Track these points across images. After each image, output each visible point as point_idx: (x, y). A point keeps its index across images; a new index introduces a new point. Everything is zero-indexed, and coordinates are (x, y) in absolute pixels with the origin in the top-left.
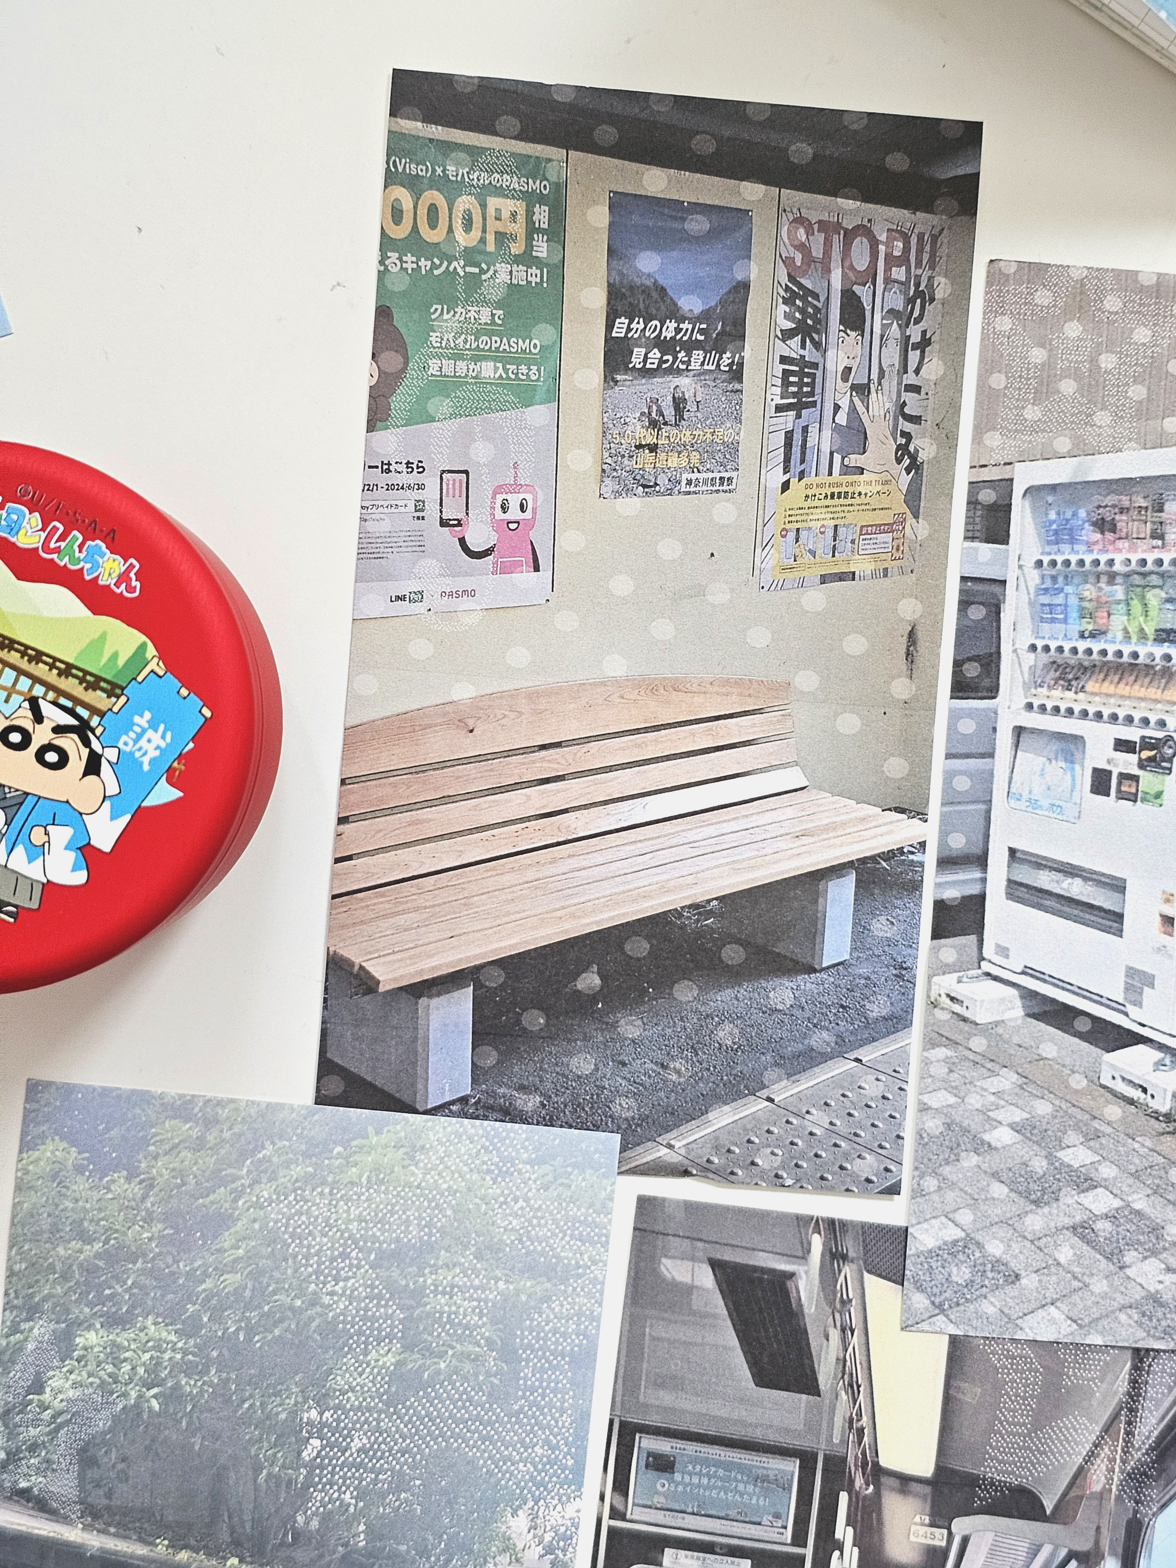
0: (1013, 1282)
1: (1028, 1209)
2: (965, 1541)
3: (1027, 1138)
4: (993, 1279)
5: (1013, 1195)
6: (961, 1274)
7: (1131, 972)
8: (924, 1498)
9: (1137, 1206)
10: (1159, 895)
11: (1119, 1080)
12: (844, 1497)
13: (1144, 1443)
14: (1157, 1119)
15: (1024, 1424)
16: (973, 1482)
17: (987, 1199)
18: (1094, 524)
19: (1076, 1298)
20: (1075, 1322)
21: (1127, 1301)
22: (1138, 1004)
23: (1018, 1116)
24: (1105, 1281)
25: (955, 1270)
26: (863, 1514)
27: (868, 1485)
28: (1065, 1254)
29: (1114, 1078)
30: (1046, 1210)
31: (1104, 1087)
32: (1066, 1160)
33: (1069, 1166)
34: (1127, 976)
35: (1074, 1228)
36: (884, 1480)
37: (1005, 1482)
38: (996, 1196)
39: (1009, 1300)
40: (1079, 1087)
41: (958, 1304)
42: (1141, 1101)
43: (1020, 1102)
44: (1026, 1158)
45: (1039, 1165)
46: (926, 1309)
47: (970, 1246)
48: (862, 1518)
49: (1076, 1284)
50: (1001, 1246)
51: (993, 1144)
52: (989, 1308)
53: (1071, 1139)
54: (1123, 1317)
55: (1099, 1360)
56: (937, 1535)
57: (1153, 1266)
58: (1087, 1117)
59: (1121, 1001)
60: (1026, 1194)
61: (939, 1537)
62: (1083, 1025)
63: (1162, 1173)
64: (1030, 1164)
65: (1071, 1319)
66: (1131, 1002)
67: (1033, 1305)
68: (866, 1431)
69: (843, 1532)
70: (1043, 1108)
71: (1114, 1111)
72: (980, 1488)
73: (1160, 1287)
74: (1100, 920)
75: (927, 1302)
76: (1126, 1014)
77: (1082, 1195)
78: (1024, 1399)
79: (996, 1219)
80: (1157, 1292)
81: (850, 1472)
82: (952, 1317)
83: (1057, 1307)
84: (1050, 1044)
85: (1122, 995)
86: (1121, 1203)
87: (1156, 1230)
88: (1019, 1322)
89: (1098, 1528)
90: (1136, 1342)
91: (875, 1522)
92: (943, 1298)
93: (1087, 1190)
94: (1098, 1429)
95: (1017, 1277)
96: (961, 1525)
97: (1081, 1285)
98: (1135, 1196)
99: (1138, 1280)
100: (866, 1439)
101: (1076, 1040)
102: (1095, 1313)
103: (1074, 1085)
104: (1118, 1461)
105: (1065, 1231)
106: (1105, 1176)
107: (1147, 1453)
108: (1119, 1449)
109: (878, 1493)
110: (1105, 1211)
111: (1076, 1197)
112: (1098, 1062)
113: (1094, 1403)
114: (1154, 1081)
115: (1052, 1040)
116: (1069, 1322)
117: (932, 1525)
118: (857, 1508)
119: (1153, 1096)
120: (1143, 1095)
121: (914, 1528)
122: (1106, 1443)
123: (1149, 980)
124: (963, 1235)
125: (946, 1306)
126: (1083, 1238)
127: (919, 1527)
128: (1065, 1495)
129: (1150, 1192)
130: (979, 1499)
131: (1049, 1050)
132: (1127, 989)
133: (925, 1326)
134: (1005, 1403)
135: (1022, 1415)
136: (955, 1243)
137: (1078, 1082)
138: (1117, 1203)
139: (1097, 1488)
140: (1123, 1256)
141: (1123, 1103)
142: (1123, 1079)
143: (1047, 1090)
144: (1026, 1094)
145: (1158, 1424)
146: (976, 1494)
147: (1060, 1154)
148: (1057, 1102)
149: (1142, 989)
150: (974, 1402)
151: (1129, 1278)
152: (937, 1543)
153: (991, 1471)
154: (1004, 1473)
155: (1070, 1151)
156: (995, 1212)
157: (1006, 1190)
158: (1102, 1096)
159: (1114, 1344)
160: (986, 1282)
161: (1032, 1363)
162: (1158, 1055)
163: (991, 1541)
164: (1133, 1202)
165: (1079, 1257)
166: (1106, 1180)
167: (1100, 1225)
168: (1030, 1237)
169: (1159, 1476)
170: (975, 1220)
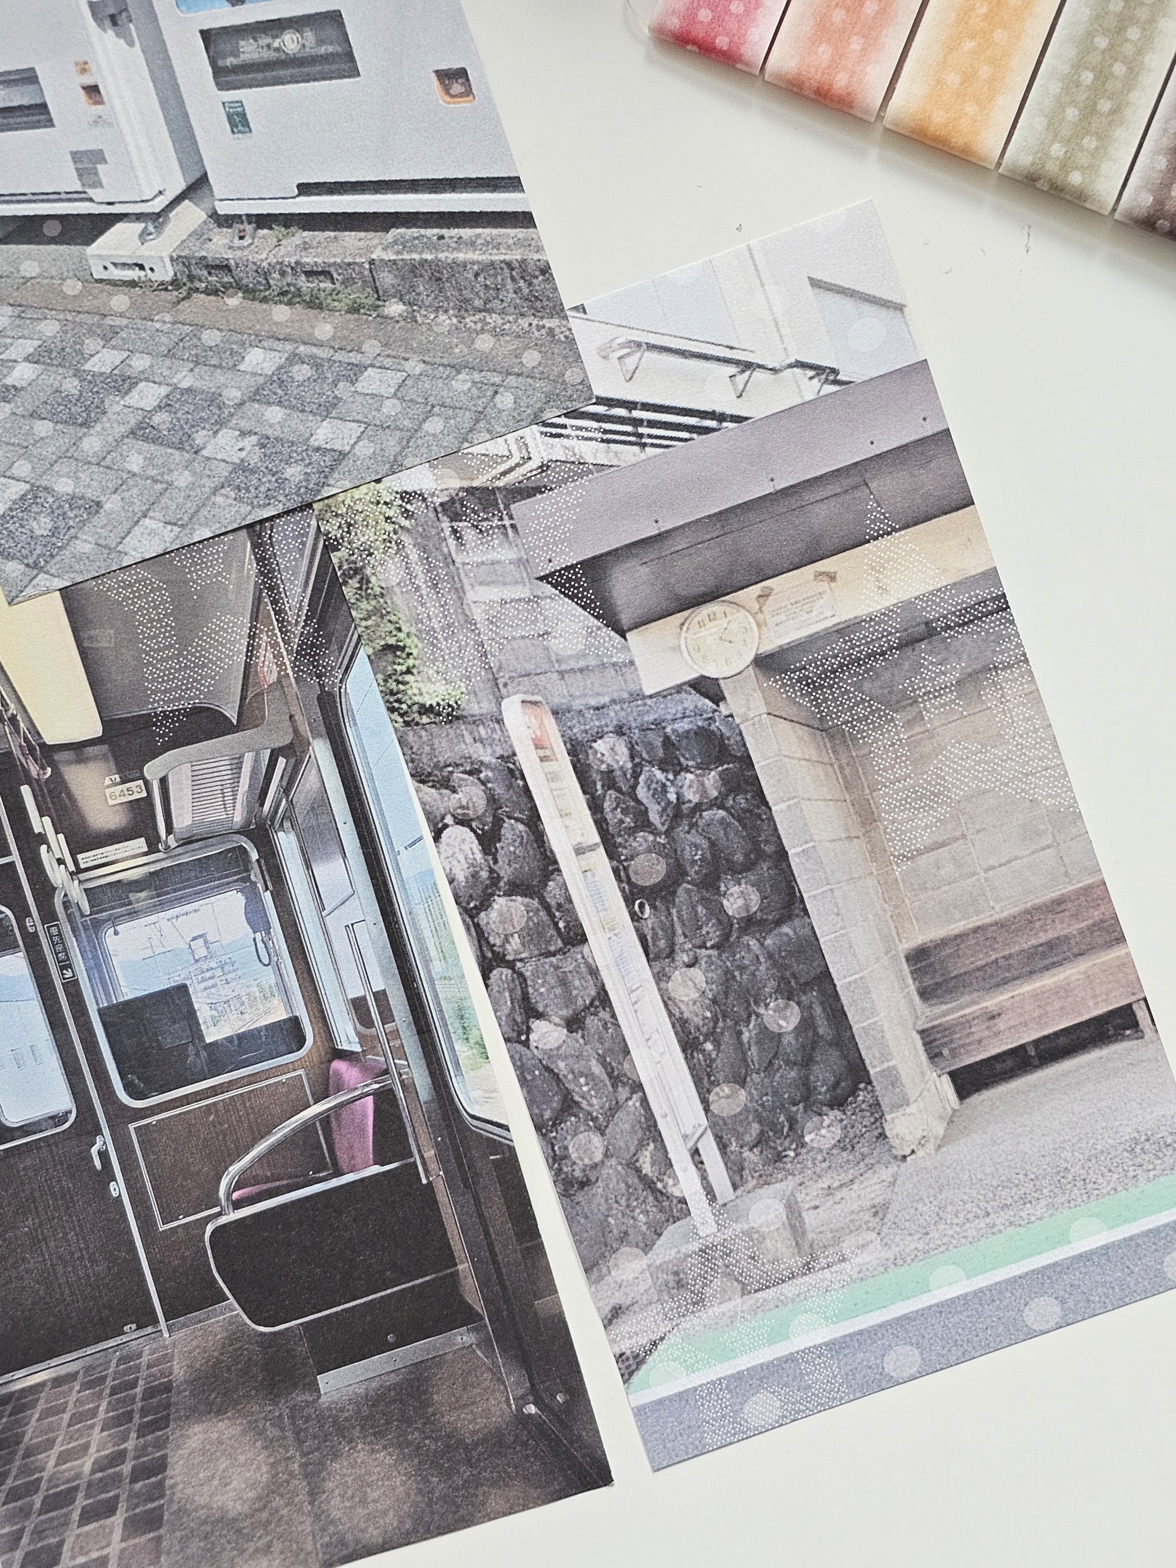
0: (97, 512)
1: (80, 434)
2: (163, 781)
3: (48, 364)
4: (76, 516)
5: (60, 427)
6: (42, 525)
7: (77, 156)
8: (104, 757)
9: (185, 384)
10: (73, 69)
11: (111, 268)
12: (26, 790)
13: (299, 616)
14: (166, 289)
15: (171, 646)
16: (146, 722)
17: (36, 442)
19: (164, 500)
20: (175, 524)
21: (217, 481)
22: (98, 184)
23: (29, 346)
24: (186, 472)
25: (35, 524)
26: (52, 798)
27: (43, 768)
28: (135, 463)
29: (105, 268)
30: (98, 427)
31: (101, 281)
32: (96, 369)
33: (102, 374)
34: (75, 162)
35: (133, 432)
36: (57, 757)
37: (179, 710)
38: (43, 435)
39: (99, 530)
40: (76, 292)
41: (52, 556)
42: (143, 279)
43: (26, 332)
44: (56, 384)
45: (72, 386)
46: (24, 574)
47: (41, 494)
48: (53, 803)
49: (159, 487)
50: (70, 481)
51: (19, 386)
52: (84, 546)
53: (92, 348)
54: (219, 499)
55: (218, 552)
56: (135, 790)
57: (227, 436)
58: (97, 318)
59: (80, 189)
60: (71, 421)
61: (137, 790)
62: (52, 229)
63: (195, 340)
64: (62, 389)
65: (170, 523)
66: (90, 186)
67: (127, 526)
68: (19, 718)
69: (40, 824)
70: (50, 328)
71: (120, 301)
72: (156, 726)
73: (243, 454)
74: (25, 119)
75: (22, 567)
76: (91, 200)
77: (127, 398)
78: (160, 621)
79: (54, 457)
80: (242, 460)
81: (22, 764)
82: (53, 571)
83: (151, 518)
84: (28, 262)
85: (78, 182)
86: (169, 389)
87: (214, 399)
88: (120, 548)
89: (291, 717)
90: (244, 519)
91: (67, 801)
92: (35, 556)
93: (130, 390)
94: (247, 620)
95: (98, 504)
96: (153, 769)
97: (164, 486)
98: (179, 376)
99: (219, 457)
100: (22, 725)
101: (53, 247)
102: (190, 506)
103: (70, 292)
104: (282, 644)
105: (126, 440)
106: (141, 369)
107: (306, 625)
108: (277, 631)
109: (56, 772)
110: (156, 404)
111: (122, 402)
112: (83, 258)
113: (231, 596)
114: (147, 254)
115: (29, 257)
116: (169, 527)
117: (123, 782)
118: (43, 795)
119: (152, 269)
120: (142, 273)
121: (108, 791)
122: (261, 631)
123: (99, 156)
124: (28, 486)
125: (42, 563)
126: (146, 439)
127: (113, 789)
128: (243, 698)
129: (192, 365)
130: (161, 736)
131: (30, 269)
132: (80, 176)
133: (29, 591)
134: (143, 632)
135: (165, 638)
136: (23, 498)
137: (72, 287)
138: (164, 390)
139: (273, 678)
140: (194, 440)
141: (126, 290)
142: (115, 265)
143: (45, 309)
144: (28, 322)
145: (304, 592)
146: (154, 734)
147: (87, 367)
148: (61, 317)
149: (96, 168)
150: (112, 645)
151: (208, 459)
152: (137, 796)
153: (159, 705)
154: (170, 701)
155: (95, 359)
156: (50, 450)
157: (51, 425)
158: (103, 291)
159: (223, 530)
160: (71, 523)
161: (152, 583)
162: (139, 226)
163: (190, 774)
164: (179, 382)
165: (150, 460)
166: (143, 372)
167: (157, 419)
168: (93, 460)
169: (329, 641)
170: (33, 468)
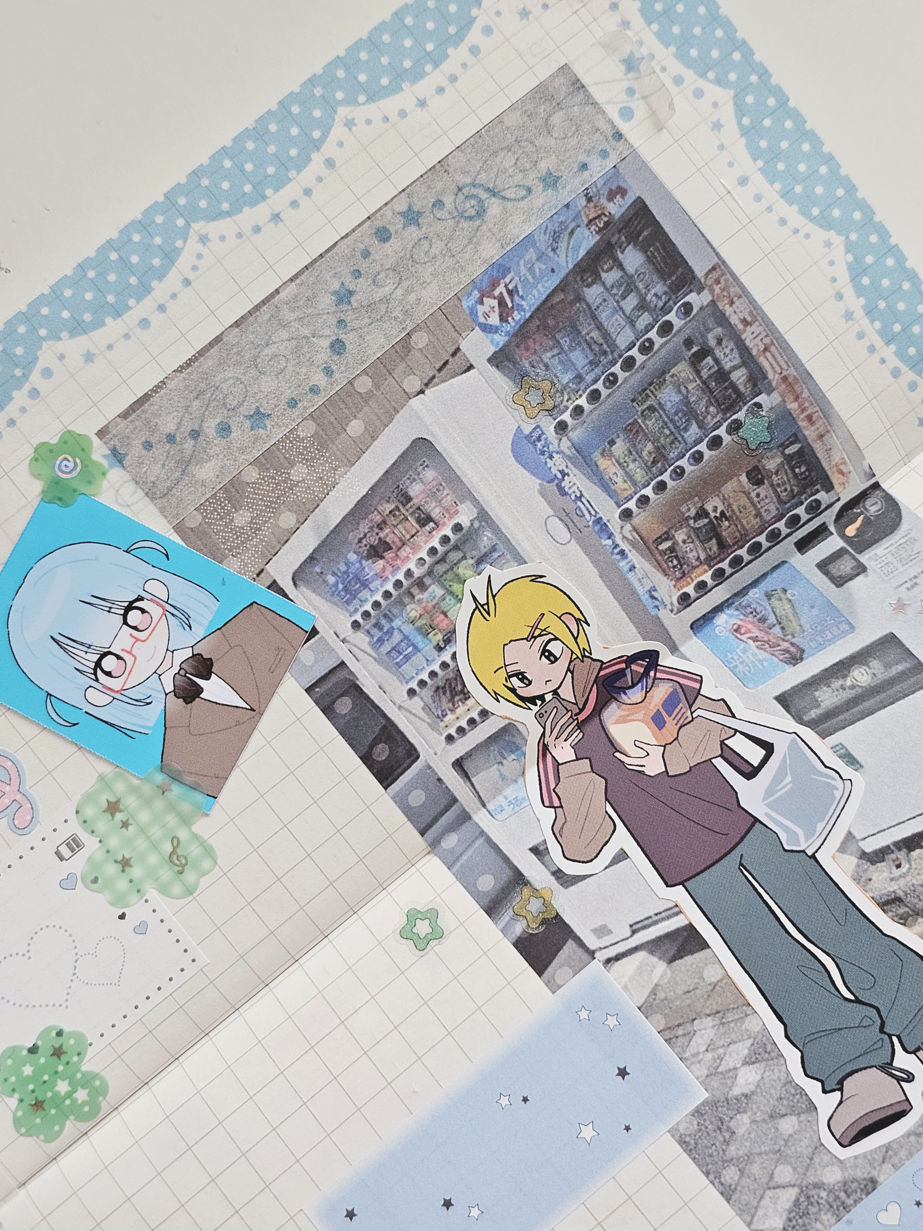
5: (803, 1117)
17: (786, 1142)
18: (368, 557)
23: (743, 1048)
38: (791, 1131)
43: (734, 1036)
47: (811, 1193)
50: (835, 1168)
51: (748, 1092)
79: (810, 1150)
95: (872, 1180)
124: (796, 1190)
136: (797, 1203)
144: (732, 1025)
156: (805, 1146)
157: (794, 1118)
170: (794, 1169)
